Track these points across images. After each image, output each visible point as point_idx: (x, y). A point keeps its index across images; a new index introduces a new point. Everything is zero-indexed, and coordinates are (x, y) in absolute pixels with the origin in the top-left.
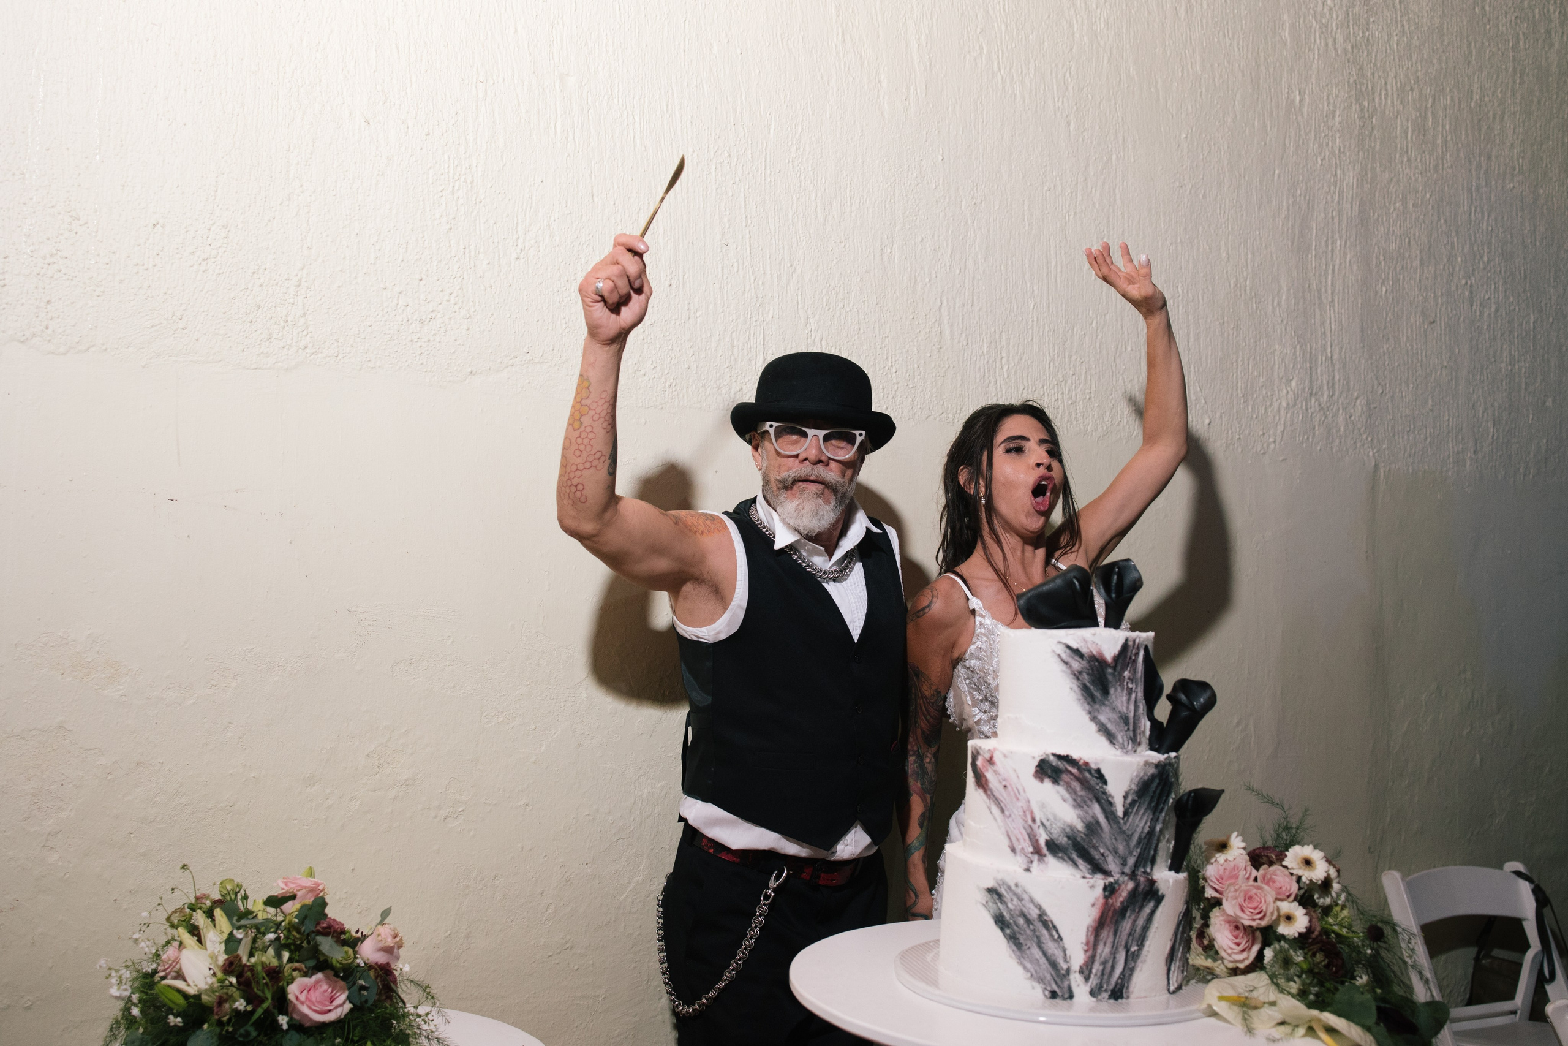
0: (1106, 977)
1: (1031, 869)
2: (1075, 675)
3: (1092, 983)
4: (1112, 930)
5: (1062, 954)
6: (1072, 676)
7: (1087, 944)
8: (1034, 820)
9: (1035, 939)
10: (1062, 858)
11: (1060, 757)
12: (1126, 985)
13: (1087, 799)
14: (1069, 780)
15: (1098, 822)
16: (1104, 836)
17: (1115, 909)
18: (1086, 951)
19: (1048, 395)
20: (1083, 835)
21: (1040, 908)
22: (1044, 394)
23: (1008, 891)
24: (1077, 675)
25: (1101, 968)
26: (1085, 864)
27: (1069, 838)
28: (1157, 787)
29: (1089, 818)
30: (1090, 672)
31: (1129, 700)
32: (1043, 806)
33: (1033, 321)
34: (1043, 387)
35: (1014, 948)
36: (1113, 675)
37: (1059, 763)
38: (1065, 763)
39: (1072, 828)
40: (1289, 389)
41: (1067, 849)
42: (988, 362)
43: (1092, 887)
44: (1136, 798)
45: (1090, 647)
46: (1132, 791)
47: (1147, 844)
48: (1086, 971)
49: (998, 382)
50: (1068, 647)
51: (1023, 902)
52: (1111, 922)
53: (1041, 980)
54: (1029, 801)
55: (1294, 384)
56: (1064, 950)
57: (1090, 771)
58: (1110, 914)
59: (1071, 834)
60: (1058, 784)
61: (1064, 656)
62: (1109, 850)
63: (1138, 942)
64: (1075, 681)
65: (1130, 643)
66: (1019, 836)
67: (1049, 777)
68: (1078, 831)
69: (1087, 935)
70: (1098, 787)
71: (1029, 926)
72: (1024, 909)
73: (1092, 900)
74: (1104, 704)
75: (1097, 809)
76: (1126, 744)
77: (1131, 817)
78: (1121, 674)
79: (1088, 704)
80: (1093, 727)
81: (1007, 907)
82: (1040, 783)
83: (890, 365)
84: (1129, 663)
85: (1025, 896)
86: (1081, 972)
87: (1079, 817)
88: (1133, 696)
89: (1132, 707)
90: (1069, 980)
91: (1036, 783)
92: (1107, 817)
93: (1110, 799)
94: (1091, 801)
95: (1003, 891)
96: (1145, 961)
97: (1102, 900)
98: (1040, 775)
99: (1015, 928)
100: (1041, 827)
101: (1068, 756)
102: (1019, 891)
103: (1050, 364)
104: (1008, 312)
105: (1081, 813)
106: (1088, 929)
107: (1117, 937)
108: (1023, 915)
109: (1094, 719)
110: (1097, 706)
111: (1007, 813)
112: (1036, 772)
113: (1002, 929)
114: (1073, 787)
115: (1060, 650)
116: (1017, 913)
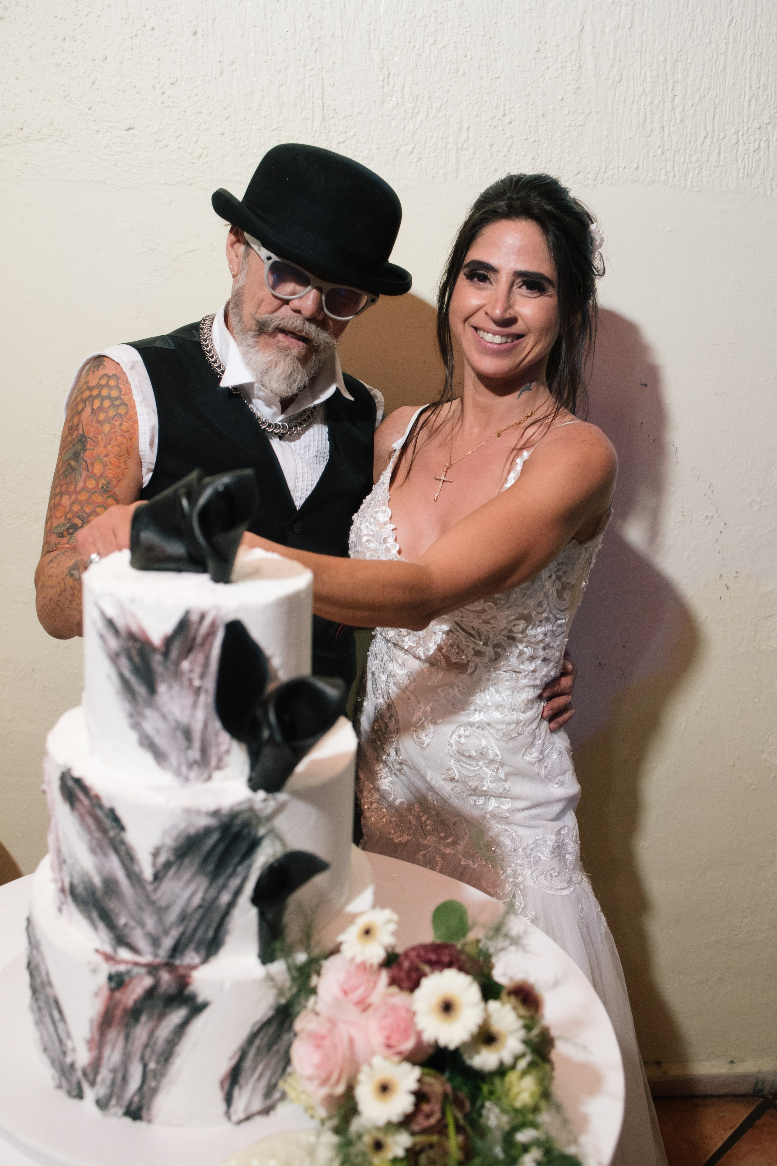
0: (117, 1087)
1: (62, 912)
3: (98, 1092)
4: (122, 1033)
5: (66, 1041)
7: (92, 1041)
8: (60, 851)
9: (48, 1008)
10: (84, 913)
11: (73, 777)
12: (147, 1104)
13: (103, 845)
14: (83, 812)
15: (117, 881)
16: (125, 899)
17: (125, 1008)
18: (90, 1049)
19: (744, 143)
20: (101, 892)
22: (738, 142)
24: (114, 658)
25: (110, 1076)
26: (107, 931)
27: (88, 888)
29: (106, 870)
30: (130, 656)
31: (195, 704)
32: (64, 836)
33: (727, 44)
34: (737, 132)
36: (165, 663)
37: (74, 784)
38: (77, 788)
39: (91, 878)
42: (651, 103)
44: (175, 857)
45: (127, 618)
46: (168, 848)
47: (199, 921)
48: (91, 1074)
49: (666, 129)
50: (103, 613)
51: (39, 956)
52: (120, 1022)
53: (52, 1061)
54: (57, 823)
57: (102, 808)
58: (119, 1012)
60: (76, 814)
61: (99, 626)
62: (135, 921)
63: (159, 1058)
64: (112, 665)
65: (195, 618)
67: (68, 799)
68: (96, 885)
69: (91, 1030)
70: (115, 833)
74: (149, 705)
75: (116, 863)
76: (185, 769)
77: (168, 882)
78: (177, 663)
79: (130, 702)
80: (133, 737)
82: (63, 804)
83: (502, 113)
84: (193, 646)
87: (96, 866)
88: (202, 698)
89: (200, 715)
91: (60, 799)
92: (129, 877)
93: (132, 852)
94: (108, 849)
97: (105, 993)
98: (63, 792)
100: (65, 863)
101: (79, 779)
103: (750, 101)
104: (687, 33)
105: (97, 860)
106: (92, 1022)
107: (130, 1043)
109: (136, 726)
110: (140, 709)
112: (61, 786)
114: (87, 822)
115: (96, 615)
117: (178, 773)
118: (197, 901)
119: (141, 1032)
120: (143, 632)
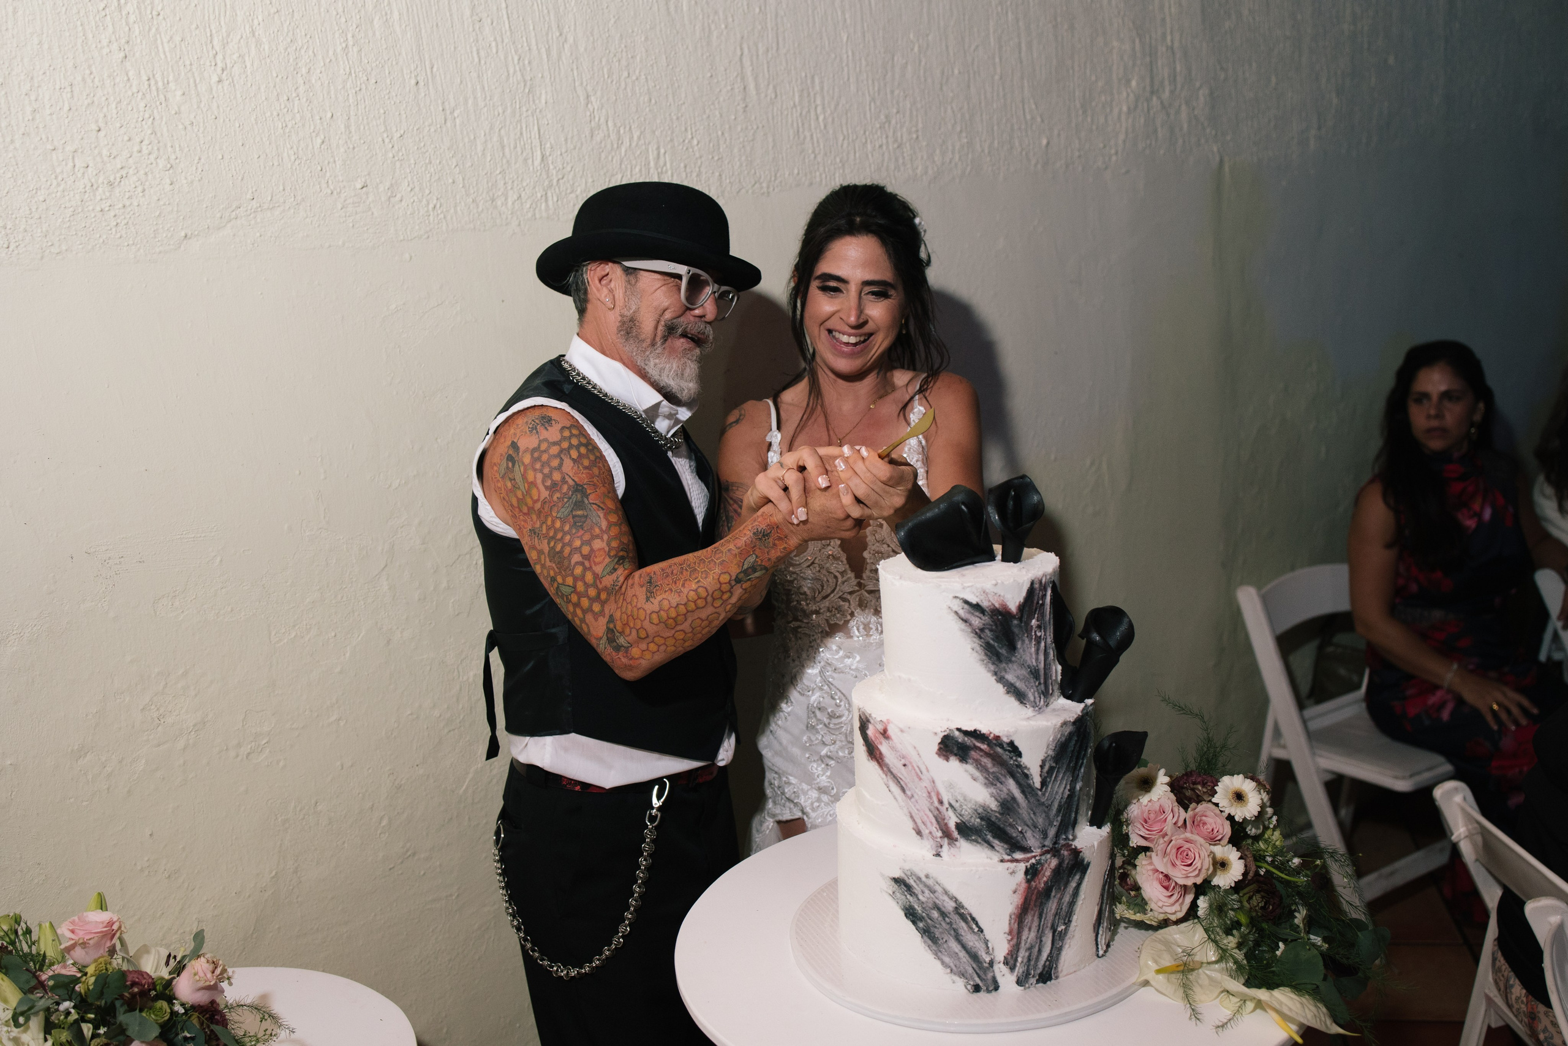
0: (1032, 963)
1: (942, 854)
2: (976, 633)
3: (1018, 972)
4: (1037, 913)
5: (984, 946)
6: (972, 635)
7: (1010, 933)
8: (941, 802)
9: (952, 932)
10: (976, 841)
11: (966, 733)
12: (1054, 966)
13: (1000, 776)
14: (978, 757)
15: (1014, 799)
16: (1021, 812)
17: (1038, 891)
18: (1009, 941)
20: (997, 815)
21: (956, 901)
23: (918, 882)
24: (979, 633)
25: (1027, 954)
26: (1002, 844)
27: (982, 819)
28: (1075, 745)
29: (1004, 795)
30: (994, 627)
31: (1038, 650)
32: (950, 786)
35: (930, 942)
36: (1019, 626)
37: (966, 739)
38: (972, 739)
39: (985, 808)
40: (1129, 91)
41: (981, 830)
42: (801, 114)
43: (1013, 873)
44: (1054, 765)
45: (991, 599)
46: (1050, 757)
47: (1067, 809)
48: (1010, 962)
49: (814, 136)
50: (966, 602)
51: (936, 894)
52: (1035, 906)
53: (962, 975)
54: (934, 782)
55: (1134, 83)
56: (986, 942)
57: (1001, 745)
58: (1034, 897)
59: (984, 815)
60: (967, 763)
61: (961, 612)
62: (1028, 826)
63: (1065, 920)
64: (976, 640)
65: (1037, 586)
66: (925, 818)
67: (956, 755)
68: (992, 811)
69: (1010, 924)
70: (1012, 762)
71: (944, 920)
72: (937, 901)
73: (1014, 887)
74: (1010, 661)
75: (1012, 785)
76: (1037, 700)
77: (1050, 786)
78: (1028, 623)
79: (993, 664)
80: (1000, 689)
81: (919, 899)
82: (945, 762)
84: (1036, 609)
85: (937, 888)
86: (1006, 963)
87: (992, 795)
88: (1043, 644)
89: (1042, 657)
90: (993, 971)
91: (941, 761)
92: (1023, 792)
93: (1026, 771)
94: (1005, 777)
95: (911, 882)
96: (1073, 936)
97: (1024, 885)
98: (944, 753)
99: (929, 921)
100: (950, 809)
101: (975, 731)
102: (930, 882)
103: (870, 104)
105: (994, 791)
106: (1010, 917)
107: (1043, 920)
108: (937, 907)
109: (1001, 680)
110: (1004, 665)
111: (908, 793)
112: (940, 749)
113: (914, 923)
114: (983, 763)
115: (957, 606)
116: (930, 905)
117: (1034, 705)
118: (1067, 793)
119: (1052, 906)
120: (1005, 606)
